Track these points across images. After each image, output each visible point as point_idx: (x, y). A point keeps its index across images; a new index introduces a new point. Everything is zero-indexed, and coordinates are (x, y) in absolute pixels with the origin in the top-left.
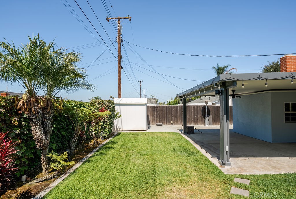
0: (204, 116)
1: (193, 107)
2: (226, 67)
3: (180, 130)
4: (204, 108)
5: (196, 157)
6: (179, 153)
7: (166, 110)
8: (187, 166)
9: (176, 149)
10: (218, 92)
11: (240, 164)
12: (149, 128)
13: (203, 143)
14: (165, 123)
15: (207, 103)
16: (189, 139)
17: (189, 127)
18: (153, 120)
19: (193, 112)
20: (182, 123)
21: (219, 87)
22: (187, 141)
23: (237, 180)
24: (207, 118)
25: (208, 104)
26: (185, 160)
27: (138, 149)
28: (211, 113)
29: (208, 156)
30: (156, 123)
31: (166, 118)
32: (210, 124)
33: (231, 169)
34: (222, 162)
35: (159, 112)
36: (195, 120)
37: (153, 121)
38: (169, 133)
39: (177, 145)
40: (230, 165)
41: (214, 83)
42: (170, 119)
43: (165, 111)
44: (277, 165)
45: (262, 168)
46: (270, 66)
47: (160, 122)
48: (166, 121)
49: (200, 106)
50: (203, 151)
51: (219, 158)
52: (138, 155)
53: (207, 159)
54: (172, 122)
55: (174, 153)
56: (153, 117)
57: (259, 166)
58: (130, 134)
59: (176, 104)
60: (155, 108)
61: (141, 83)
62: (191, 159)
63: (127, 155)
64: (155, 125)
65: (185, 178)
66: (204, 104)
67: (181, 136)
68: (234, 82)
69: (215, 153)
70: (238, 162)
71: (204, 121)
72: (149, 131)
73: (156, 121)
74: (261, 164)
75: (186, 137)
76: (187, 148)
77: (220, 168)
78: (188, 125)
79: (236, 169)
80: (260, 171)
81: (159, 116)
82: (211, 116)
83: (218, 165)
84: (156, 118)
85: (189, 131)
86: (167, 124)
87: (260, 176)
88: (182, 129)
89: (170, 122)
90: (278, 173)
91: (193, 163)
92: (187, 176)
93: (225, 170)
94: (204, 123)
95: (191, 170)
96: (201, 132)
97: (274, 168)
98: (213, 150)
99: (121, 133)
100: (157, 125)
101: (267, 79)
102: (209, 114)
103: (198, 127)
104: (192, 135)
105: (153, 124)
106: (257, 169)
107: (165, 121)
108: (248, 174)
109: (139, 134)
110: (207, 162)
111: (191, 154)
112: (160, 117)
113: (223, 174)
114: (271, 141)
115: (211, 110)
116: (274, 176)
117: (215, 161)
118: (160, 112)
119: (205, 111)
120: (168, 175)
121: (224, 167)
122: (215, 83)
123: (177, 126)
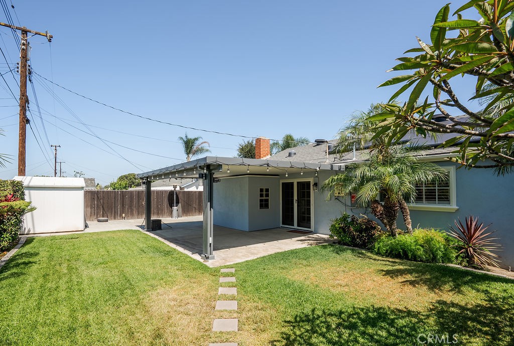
0: (171, 205)
1: (155, 193)
2: (196, 139)
3: (141, 227)
4: (171, 194)
5: (175, 255)
6: (151, 254)
7: (115, 198)
8: (167, 267)
9: (146, 250)
10: (201, 176)
11: (223, 256)
12: (86, 226)
13: (176, 240)
14: (113, 217)
15: (175, 187)
16: (157, 237)
17: (154, 221)
18: (91, 213)
19: (155, 200)
20: (144, 216)
21: (205, 171)
22: (155, 239)
23: (222, 271)
24: (175, 208)
25: (176, 189)
26: (161, 260)
27: (85, 257)
28: (180, 201)
29: (188, 253)
30: (97, 217)
31: (113, 210)
32: (178, 216)
33: (215, 262)
34: (206, 256)
35: (101, 201)
36: (158, 211)
37: (90, 216)
38: (125, 231)
39: (145, 245)
40: (213, 258)
41: (198, 165)
42: (120, 211)
43: (113, 200)
44: (255, 251)
45: (243, 256)
46: (245, 146)
47: (103, 217)
48: (115, 215)
49: (166, 191)
50: (180, 249)
51: (200, 254)
52: (89, 265)
53: (188, 257)
54: (124, 215)
55: (144, 255)
56: (91, 208)
57: (241, 254)
58: (54, 238)
59: (125, 188)
60: (96, 195)
61: (56, 150)
62: (169, 259)
63: (70, 269)
64: (96, 222)
65: (170, 279)
66: (171, 188)
67: (144, 234)
68: (219, 166)
69: (194, 249)
70: (221, 255)
71: (172, 212)
72: (87, 230)
73: (97, 215)
74: (241, 252)
75: (152, 235)
76: (159, 247)
77: (205, 263)
78: (153, 218)
79: (220, 261)
80: (242, 259)
81: (101, 206)
82: (180, 205)
83: (202, 261)
84: (97, 210)
85: (155, 226)
86: (115, 218)
87: (242, 263)
88: (144, 224)
89: (121, 215)
90: (256, 258)
91: (173, 263)
92: (170, 276)
93: (210, 263)
94: (171, 214)
95: (173, 270)
96: (170, 227)
97: (253, 254)
98: (190, 246)
99: (34, 239)
100: (99, 221)
101: (249, 165)
102: (178, 203)
103: (166, 220)
104: (158, 231)
105: (91, 219)
106: (239, 258)
107: (112, 214)
108: (232, 263)
109: (73, 237)
110: (188, 260)
111: (168, 253)
112: (103, 209)
113: (209, 268)
114: (248, 231)
115: (180, 196)
116: (253, 261)
117: (197, 257)
118: (103, 201)
119: (173, 198)
120: (147, 279)
121: (208, 262)
122: (200, 165)
123: (132, 221)
